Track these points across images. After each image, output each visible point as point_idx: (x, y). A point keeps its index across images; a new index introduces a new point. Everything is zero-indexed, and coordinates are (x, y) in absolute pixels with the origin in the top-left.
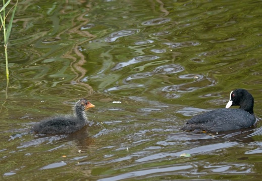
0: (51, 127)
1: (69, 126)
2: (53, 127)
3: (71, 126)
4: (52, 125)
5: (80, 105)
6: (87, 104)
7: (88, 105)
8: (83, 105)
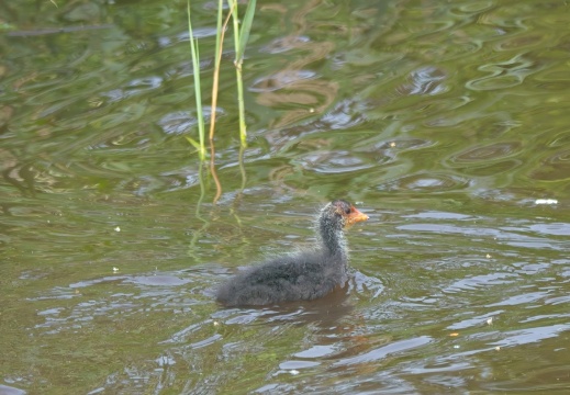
0: (260, 286)
1: (305, 274)
2: (264, 288)
3: (311, 274)
4: (260, 282)
5: (333, 215)
6: (348, 212)
7: (352, 214)
8: (338, 215)
